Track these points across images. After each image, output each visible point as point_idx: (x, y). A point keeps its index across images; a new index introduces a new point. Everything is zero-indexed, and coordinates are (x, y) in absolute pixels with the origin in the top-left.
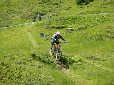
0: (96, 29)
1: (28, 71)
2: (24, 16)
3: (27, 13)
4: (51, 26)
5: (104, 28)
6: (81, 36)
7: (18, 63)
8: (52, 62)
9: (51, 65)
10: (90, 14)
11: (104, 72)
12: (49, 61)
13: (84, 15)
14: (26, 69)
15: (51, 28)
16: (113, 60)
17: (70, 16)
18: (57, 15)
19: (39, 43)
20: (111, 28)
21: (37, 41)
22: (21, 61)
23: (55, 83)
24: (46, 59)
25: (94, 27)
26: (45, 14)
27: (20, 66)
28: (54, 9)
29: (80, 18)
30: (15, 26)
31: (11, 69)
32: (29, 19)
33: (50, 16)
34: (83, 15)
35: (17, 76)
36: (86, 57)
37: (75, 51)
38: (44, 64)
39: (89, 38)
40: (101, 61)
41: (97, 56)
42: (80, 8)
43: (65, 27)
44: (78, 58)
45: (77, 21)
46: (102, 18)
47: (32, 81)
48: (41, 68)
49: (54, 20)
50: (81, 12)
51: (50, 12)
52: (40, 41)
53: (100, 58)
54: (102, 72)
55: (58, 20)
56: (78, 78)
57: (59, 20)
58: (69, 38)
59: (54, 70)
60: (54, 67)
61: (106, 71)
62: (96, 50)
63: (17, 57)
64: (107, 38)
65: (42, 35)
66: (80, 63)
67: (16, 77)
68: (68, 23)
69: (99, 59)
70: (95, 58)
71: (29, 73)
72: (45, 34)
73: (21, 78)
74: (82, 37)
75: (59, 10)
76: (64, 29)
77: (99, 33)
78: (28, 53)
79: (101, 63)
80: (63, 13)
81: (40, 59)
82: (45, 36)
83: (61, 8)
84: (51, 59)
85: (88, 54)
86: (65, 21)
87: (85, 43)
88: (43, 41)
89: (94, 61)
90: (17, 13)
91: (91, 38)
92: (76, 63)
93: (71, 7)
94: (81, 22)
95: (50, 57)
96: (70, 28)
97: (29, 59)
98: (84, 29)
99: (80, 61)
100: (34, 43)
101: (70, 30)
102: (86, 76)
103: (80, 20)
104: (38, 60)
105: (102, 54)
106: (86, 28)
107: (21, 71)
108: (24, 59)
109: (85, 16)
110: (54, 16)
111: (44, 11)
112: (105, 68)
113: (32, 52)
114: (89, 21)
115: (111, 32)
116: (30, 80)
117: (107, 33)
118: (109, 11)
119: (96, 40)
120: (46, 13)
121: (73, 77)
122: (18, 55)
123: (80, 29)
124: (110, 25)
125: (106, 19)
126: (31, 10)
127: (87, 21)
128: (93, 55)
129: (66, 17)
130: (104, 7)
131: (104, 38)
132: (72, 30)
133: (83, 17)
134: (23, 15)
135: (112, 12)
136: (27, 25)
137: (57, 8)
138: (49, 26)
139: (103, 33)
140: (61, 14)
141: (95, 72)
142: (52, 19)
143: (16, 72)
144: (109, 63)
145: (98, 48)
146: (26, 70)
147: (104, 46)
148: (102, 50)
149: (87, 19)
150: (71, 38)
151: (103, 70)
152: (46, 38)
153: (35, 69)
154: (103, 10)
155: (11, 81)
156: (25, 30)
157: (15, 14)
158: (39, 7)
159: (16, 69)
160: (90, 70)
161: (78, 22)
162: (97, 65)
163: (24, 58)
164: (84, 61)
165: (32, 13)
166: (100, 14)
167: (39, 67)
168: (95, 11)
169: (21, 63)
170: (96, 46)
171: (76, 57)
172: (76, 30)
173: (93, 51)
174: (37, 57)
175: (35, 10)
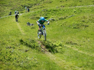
0: (73, 19)
1: (17, 54)
3: (16, 6)
4: (36, 16)
5: (80, 18)
7: (8, 48)
8: (37, 47)
9: (36, 49)
10: (68, 7)
11: (81, 55)
12: (35, 46)
13: (63, 8)
15: (36, 19)
16: (88, 45)
17: (52, 8)
18: (41, 8)
19: (26, 31)
20: (86, 19)
21: (24, 29)
22: (11, 46)
23: (40, 65)
24: (32, 44)
25: (71, 18)
26: (31, 7)
27: (10, 50)
28: (38, 3)
29: (60, 10)
30: (6, 16)
31: (2, 53)
34: (62, 8)
35: (7, 59)
36: (65, 42)
37: (57, 37)
38: (30, 49)
39: (68, 27)
40: (78, 45)
41: (75, 41)
42: (60, 2)
43: (48, 18)
44: (59, 43)
45: (58, 13)
46: (78, 10)
47: (20, 63)
48: (28, 52)
49: (38, 12)
50: (61, 5)
51: (35, 6)
52: (27, 29)
53: (77, 43)
54: (80, 55)
55: (42, 12)
56: (59, 60)
57: (43, 12)
58: (51, 27)
59: (38, 53)
60: (39, 51)
61: (83, 54)
63: (7, 42)
64: (82, 27)
65: (29, 24)
66: (60, 47)
68: (50, 14)
69: (76, 44)
70: (73, 43)
71: (17, 56)
72: (31, 24)
73: (11, 61)
74: (62, 26)
75: (43, 4)
77: (75, 22)
78: (17, 39)
79: (78, 48)
80: (46, 6)
81: (26, 44)
82: (31, 25)
83: (44, 2)
84: (36, 44)
85: (67, 40)
86: (48, 13)
87: (64, 30)
88: (30, 29)
89: (72, 46)
90: (8, 6)
91: (69, 27)
92: (57, 47)
93: (52, 1)
94: (61, 14)
95: (35, 42)
96: (52, 19)
97: (18, 44)
98: (63, 19)
99: (60, 45)
100: (22, 31)
101: (52, 20)
102: (66, 59)
103: (60, 12)
105: (79, 40)
106: (65, 18)
107: (11, 55)
108: (13, 44)
109: (64, 9)
110: (39, 8)
111: (30, 4)
112: (81, 52)
113: (20, 39)
114: (68, 13)
115: (86, 21)
117: (82, 23)
118: (84, 4)
119: (74, 28)
120: (32, 6)
121: (54, 59)
123: (60, 19)
124: (85, 16)
125: (81, 11)
126: (19, 3)
127: (66, 13)
128: (71, 41)
129: (49, 9)
130: (80, 1)
131: (80, 27)
132: (54, 20)
133: (62, 9)
134: (13, 7)
135: (86, 5)
137: (41, 2)
138: (34, 16)
139: (79, 23)
140: (44, 7)
141: (73, 55)
143: (6, 56)
144: (85, 47)
145: (75, 35)
146: (15, 53)
148: (79, 37)
149: (66, 11)
150: (53, 27)
151: (80, 53)
152: (32, 26)
153: (22, 53)
154: (79, 3)
155: (2, 63)
157: (6, 6)
158: (26, 1)
159: (7, 53)
160: (69, 53)
162: (75, 49)
164: (64, 46)
165: (20, 6)
166: (77, 7)
167: (26, 51)
168: (72, 4)
169: (10, 48)
170: (74, 33)
171: (57, 42)
172: (57, 20)
173: (71, 37)
174: (24, 42)
175: (23, 3)
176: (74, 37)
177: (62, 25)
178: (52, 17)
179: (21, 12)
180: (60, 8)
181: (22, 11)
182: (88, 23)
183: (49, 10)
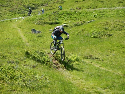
0: (93, 25)
1: (22, 71)
2: (13, 10)
3: (17, 7)
4: (43, 21)
5: (102, 24)
6: (77, 33)
7: (10, 62)
8: (48, 62)
9: (46, 65)
10: (86, 9)
11: (104, 73)
12: (45, 60)
13: (80, 10)
14: (19, 68)
15: (44, 24)
16: (112, 60)
17: (64, 11)
18: (50, 9)
19: (31, 40)
20: (110, 25)
21: (28, 38)
22: (14, 60)
23: (52, 85)
24: (41, 58)
25: (91, 24)
26: (37, 8)
27: (13, 65)
28: (46, 3)
29: (75, 13)
30: (3, 20)
31: (3, 68)
32: (18, 13)
33: (43, 10)
34: (78, 10)
35: (10, 77)
36: (83, 57)
37: (72, 49)
38: (39, 64)
39: (86, 36)
40: (100, 60)
41: (96, 55)
42: (76, 2)
43: (59, 23)
44: (76, 58)
45: (73, 16)
46: (99, 14)
48: (36, 68)
49: (47, 15)
50: (76, 7)
51: (42, 6)
53: (99, 57)
54: (102, 73)
55: (51, 15)
56: (76, 79)
57: (53, 15)
58: (64, 35)
59: (50, 70)
60: (50, 67)
61: (106, 72)
62: (94, 49)
63: (9, 55)
64: (105, 36)
65: (34, 31)
66: (77, 62)
67: (8, 77)
68: (62, 18)
69: (97, 59)
70: (93, 58)
71: (23, 74)
72: (37, 31)
73: (15, 79)
75: (52, 4)
76: (58, 25)
77: (96, 30)
78: (21, 51)
79: (100, 63)
80: (56, 8)
81: (34, 58)
82: (37, 33)
83: (54, 2)
84: (47, 58)
85: (86, 53)
86: (60, 16)
87: (81, 40)
88: (35, 38)
89: (92, 61)
90: (6, 6)
91: (88, 36)
92: (74, 62)
93: (65, 1)
94: (77, 18)
95: (45, 55)
96: (65, 24)
97: (22, 58)
98: (80, 25)
99: (77, 60)
100: (26, 40)
101: (65, 26)
102: (85, 78)
103: (75, 16)
104: (32, 59)
105: (101, 53)
106: (82, 24)
107: (14, 71)
108: (17, 58)
109: (81, 12)
110: (47, 10)
111: (35, 5)
112: (104, 69)
114: (85, 17)
115: (109, 29)
116: (25, 81)
117: (105, 31)
118: (107, 6)
119: (94, 38)
120: (38, 6)
121: (70, 78)
122: (10, 53)
123: (75, 25)
124: (109, 22)
125: (103, 15)
126: (21, 3)
127: (83, 17)
128: (91, 54)
130: (101, 2)
131: (102, 36)
132: (67, 26)
133: (78, 12)
134: (12, 8)
135: (110, 7)
136: (17, 19)
137: (50, 1)
138: (41, 21)
139: (101, 31)
140: (54, 8)
142: (44, 14)
143: (8, 73)
144: (108, 63)
145: (96, 46)
146: (19, 70)
147: (102, 45)
148: (101, 49)
149: (83, 14)
153: (29, 69)
154: (100, 5)
155: (3, 82)
156: (14, 25)
157: (3, 7)
158: (30, 0)
159: (9, 69)
160: (88, 70)
161: (73, 18)
162: (96, 65)
163: (16, 56)
164: (81, 61)
165: (22, 7)
166: (97, 9)
167: (34, 67)
168: (91, 5)
169: (13, 62)
170: (94, 44)
171: (73, 56)
172: (71, 27)
173: (91, 50)
174: (31, 56)
175: (26, 3)
176: (95, 49)
177: (78, 33)
178: (64, 22)
179: (23, 15)
180: (76, 10)
181: (25, 13)
182: (113, 31)
183: (61, 13)
